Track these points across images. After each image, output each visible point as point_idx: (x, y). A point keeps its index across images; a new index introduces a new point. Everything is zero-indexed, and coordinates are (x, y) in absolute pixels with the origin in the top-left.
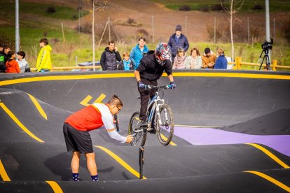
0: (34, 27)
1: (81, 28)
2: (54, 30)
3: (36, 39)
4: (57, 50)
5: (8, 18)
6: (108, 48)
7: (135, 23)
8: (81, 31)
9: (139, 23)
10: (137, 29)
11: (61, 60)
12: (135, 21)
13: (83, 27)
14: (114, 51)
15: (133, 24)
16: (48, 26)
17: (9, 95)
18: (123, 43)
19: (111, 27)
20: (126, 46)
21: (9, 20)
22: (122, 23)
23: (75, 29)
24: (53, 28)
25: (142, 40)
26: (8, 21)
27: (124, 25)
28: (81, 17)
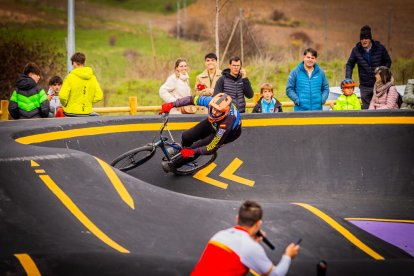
0: (90, 28)
1: (181, 30)
2: (130, 33)
3: (94, 51)
4: (140, 72)
5: (41, 10)
6: (229, 70)
7: (286, 20)
8: (182, 36)
9: (293, 19)
10: (289, 31)
11: (148, 92)
12: (286, 15)
13: (185, 27)
14: (239, 75)
15: (282, 22)
16: (118, 26)
17: (60, 160)
18: (268, 59)
19: (245, 26)
20: (273, 65)
21: (43, 13)
22: (260, 18)
23: (170, 32)
24: (127, 29)
25: (309, 54)
26: (40, 16)
27: (264, 23)
28: (182, 7)
